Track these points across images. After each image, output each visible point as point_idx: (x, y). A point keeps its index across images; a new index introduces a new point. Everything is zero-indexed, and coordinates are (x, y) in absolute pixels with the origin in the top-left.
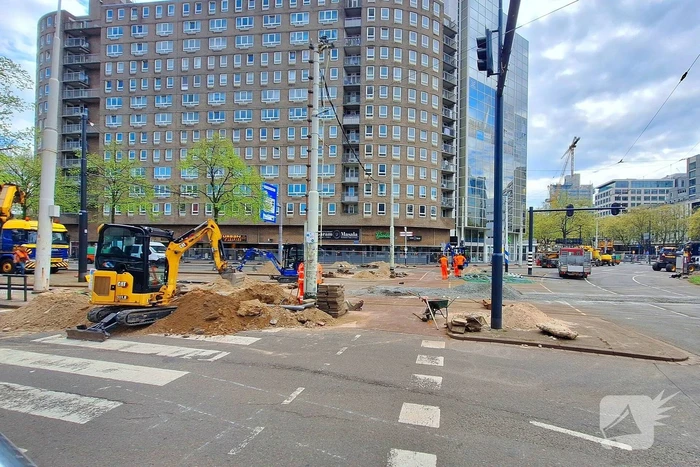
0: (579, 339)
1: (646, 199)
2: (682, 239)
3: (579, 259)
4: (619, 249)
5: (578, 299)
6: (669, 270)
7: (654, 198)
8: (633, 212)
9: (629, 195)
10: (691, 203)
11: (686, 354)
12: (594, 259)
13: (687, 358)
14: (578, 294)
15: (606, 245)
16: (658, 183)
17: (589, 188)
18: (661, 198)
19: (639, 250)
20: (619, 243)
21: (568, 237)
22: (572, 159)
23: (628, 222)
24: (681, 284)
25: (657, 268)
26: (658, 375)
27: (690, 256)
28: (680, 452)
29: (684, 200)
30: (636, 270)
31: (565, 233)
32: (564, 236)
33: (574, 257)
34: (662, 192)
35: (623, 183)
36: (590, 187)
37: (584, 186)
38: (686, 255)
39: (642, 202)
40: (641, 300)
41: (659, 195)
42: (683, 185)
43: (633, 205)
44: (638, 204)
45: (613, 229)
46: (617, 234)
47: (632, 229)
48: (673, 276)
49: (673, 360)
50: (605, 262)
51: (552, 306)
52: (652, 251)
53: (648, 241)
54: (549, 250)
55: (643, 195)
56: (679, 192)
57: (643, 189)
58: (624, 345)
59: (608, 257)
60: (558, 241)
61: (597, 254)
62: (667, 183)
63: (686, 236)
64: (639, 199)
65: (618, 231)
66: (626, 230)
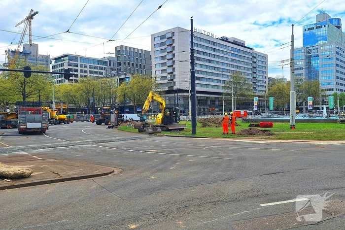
0: (33, 176)
1: (91, 72)
2: (114, 103)
3: (38, 117)
4: (73, 111)
5: (37, 148)
6: (106, 124)
7: (96, 73)
8: (82, 81)
9: (79, 68)
10: (118, 78)
11: (113, 169)
12: (52, 118)
13: (114, 171)
14: (36, 145)
15: (62, 107)
16: (99, 61)
17: (46, 59)
18: (101, 73)
19: (87, 112)
20: (72, 106)
21: (27, 100)
22: (30, 29)
23: (79, 89)
24: (114, 131)
25: (99, 123)
26: (94, 186)
27: (119, 113)
28: (105, 226)
29: (115, 76)
30: (84, 125)
31: (24, 96)
32: (24, 98)
33: (33, 116)
34: (101, 68)
35: (73, 58)
36: (47, 57)
37: (42, 56)
38: (116, 112)
39: (89, 74)
40: (88, 143)
41: (99, 71)
42: (113, 65)
43: (82, 76)
44: (86, 76)
45: (67, 94)
46: (70, 98)
47: (81, 95)
48: (109, 128)
49: (105, 174)
50: (61, 121)
51: (9, 157)
52: (96, 112)
53: (94, 104)
54: (8, 111)
55: (89, 69)
56: (112, 69)
57: (88, 65)
58: (71, 173)
59: (64, 116)
60: (18, 104)
61: (55, 115)
62: (104, 63)
63: (117, 101)
64: (86, 72)
65: (72, 96)
66: (78, 95)
